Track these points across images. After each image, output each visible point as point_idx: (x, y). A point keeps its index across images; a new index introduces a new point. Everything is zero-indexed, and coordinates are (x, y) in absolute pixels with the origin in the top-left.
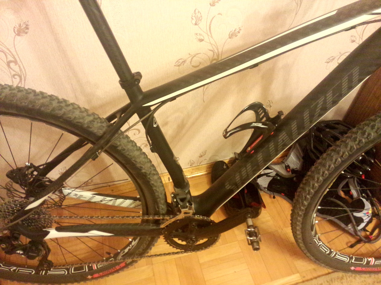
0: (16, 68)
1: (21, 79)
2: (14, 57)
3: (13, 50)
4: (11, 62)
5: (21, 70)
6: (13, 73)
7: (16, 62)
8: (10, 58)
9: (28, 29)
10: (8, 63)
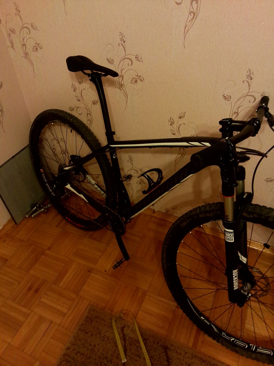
0: (90, 117)
1: (90, 123)
2: (90, 113)
3: (90, 109)
4: (89, 114)
5: (91, 119)
6: (88, 119)
7: (90, 115)
8: (89, 112)
9: (97, 103)
10: (87, 114)
